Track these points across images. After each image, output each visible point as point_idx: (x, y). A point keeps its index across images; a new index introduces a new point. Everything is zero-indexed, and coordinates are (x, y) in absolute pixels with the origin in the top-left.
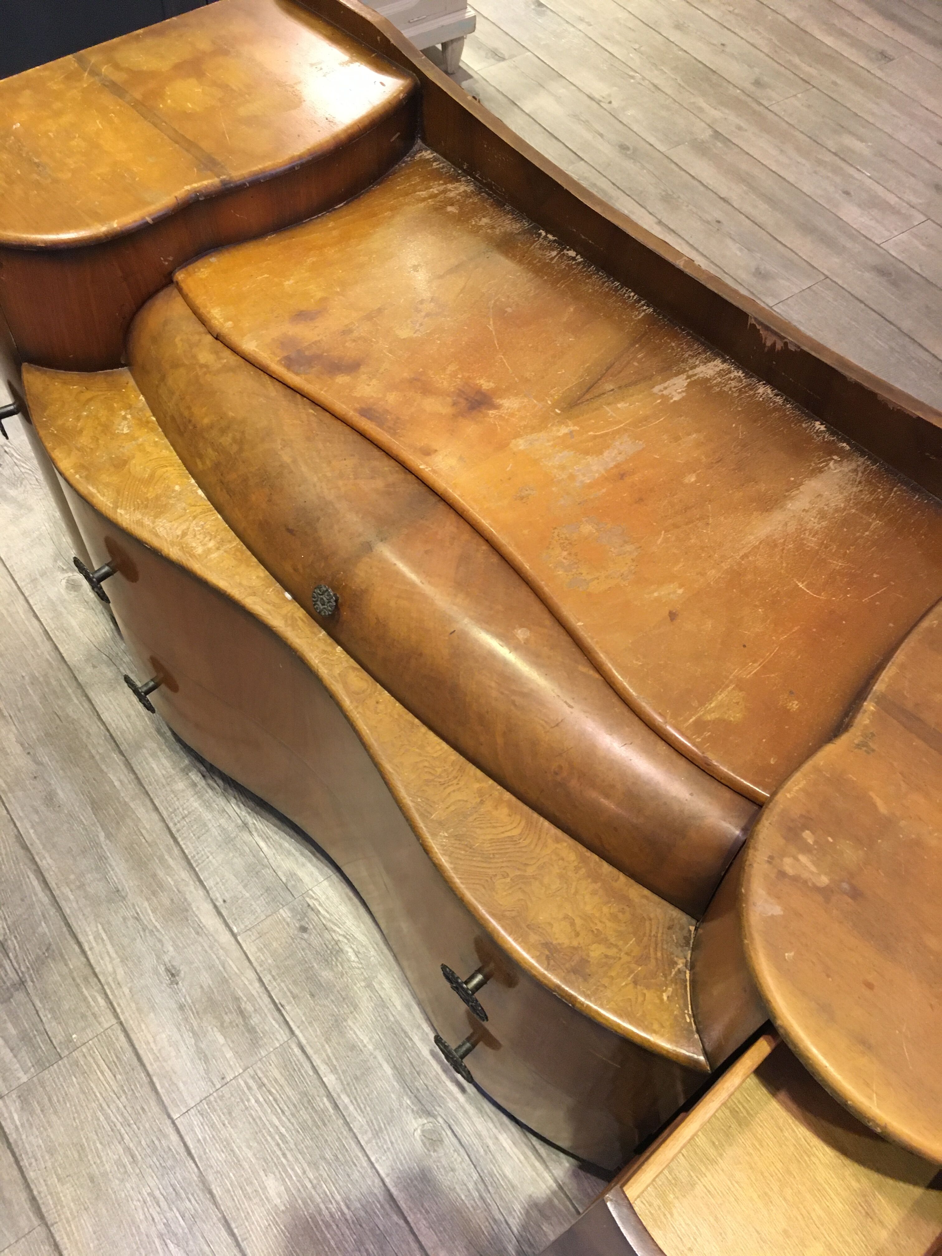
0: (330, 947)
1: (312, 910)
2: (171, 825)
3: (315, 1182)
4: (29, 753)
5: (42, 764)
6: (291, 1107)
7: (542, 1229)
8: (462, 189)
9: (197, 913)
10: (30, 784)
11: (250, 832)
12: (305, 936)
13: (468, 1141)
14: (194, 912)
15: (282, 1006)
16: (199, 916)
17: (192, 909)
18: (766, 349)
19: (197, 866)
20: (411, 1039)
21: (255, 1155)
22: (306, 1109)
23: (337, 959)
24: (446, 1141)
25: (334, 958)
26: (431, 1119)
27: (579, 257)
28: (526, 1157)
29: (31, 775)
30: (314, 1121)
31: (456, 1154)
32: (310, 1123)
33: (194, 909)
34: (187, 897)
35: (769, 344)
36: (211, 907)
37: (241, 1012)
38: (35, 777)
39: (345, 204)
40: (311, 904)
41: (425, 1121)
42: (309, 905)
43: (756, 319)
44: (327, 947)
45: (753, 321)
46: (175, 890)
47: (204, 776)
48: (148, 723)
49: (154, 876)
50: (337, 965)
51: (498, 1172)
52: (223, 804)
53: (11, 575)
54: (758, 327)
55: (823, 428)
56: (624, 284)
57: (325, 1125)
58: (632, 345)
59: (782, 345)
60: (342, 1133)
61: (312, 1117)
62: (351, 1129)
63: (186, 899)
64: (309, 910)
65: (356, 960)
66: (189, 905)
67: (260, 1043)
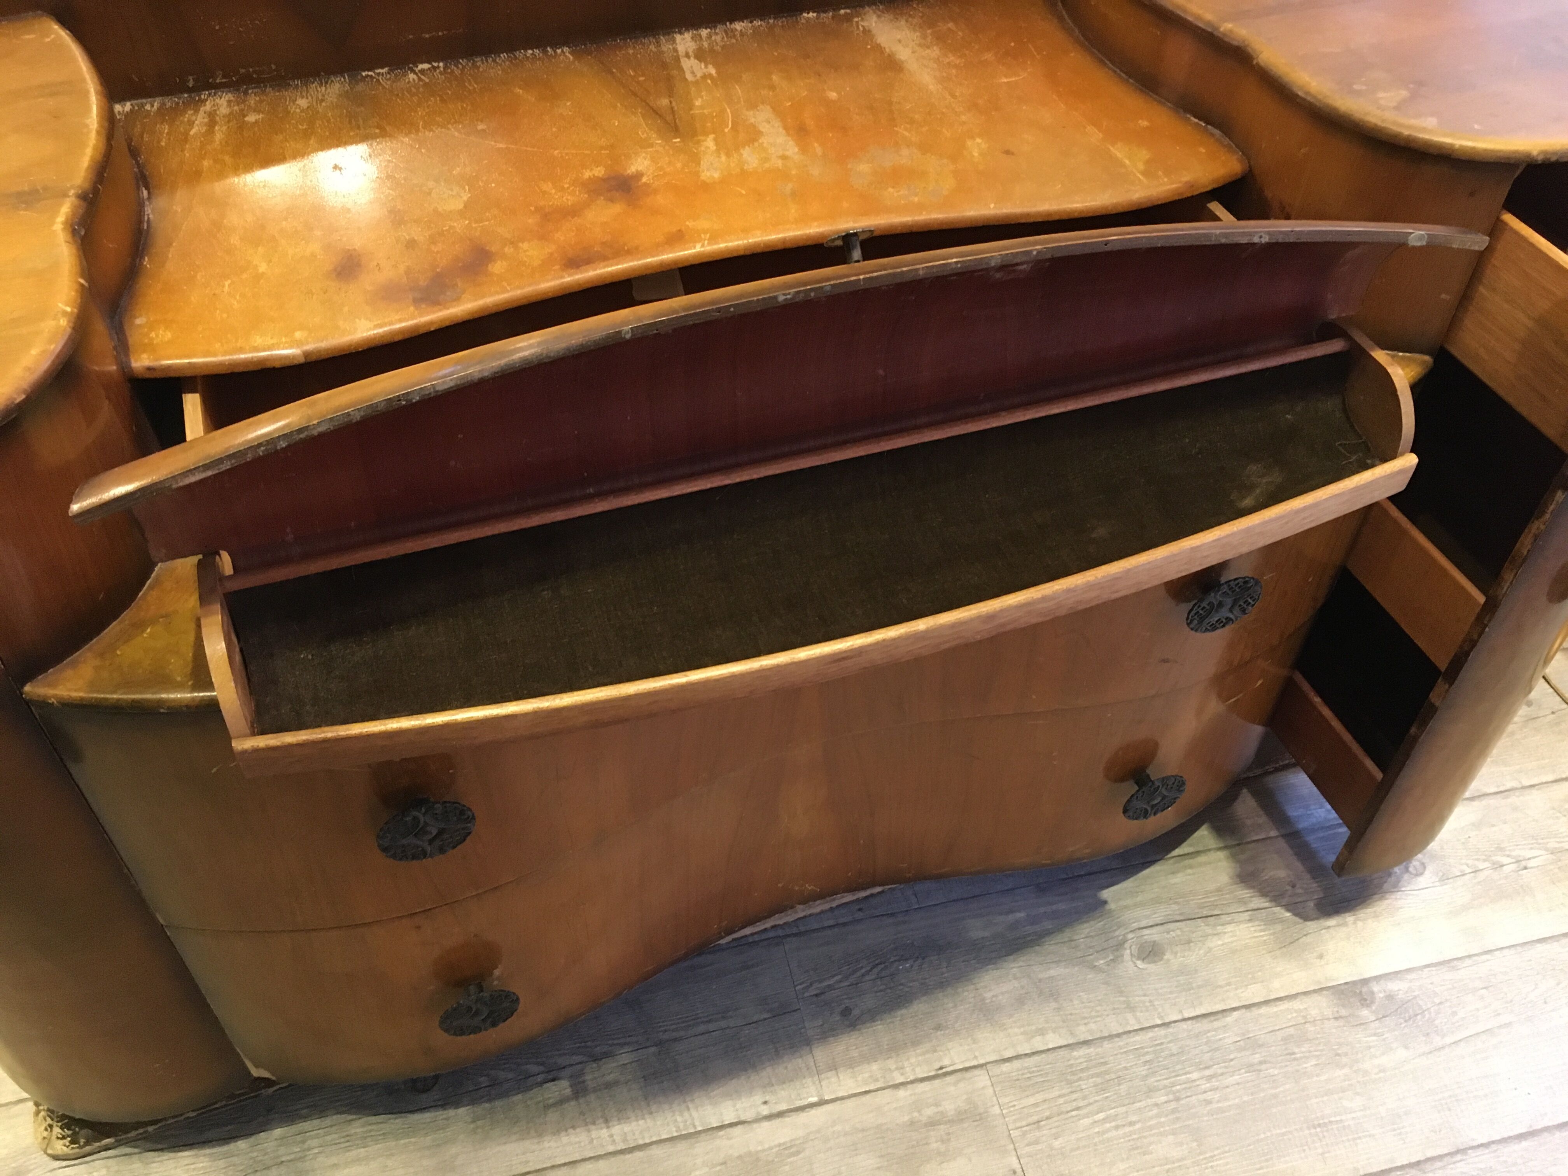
0: (882, 987)
1: (822, 993)
2: (611, 1148)
3: (1171, 1097)
6: (1074, 1096)
7: (1266, 880)
8: (221, 102)
9: (766, 1146)
11: (675, 1040)
12: (856, 1012)
13: (1160, 916)
14: (764, 1151)
15: (941, 1068)
16: (772, 1144)
17: (757, 1152)
19: (695, 1126)
20: (1029, 935)
21: (1122, 1160)
22: (1080, 1079)
23: (902, 984)
24: (1156, 938)
25: (901, 987)
26: (1127, 945)
27: (435, 64)
28: (1191, 867)
30: (1098, 1075)
31: (1171, 933)
32: (1099, 1080)
33: (760, 1148)
34: (736, 1154)
36: (766, 1124)
37: (932, 1124)
40: (815, 993)
41: (1128, 951)
42: (816, 995)
44: (881, 991)
46: (718, 1168)
47: (553, 1080)
48: (412, 1140)
50: (910, 987)
51: (1200, 899)
52: (614, 1065)
55: (813, 14)
56: (509, 51)
57: (1105, 1063)
60: (1121, 1048)
61: (1093, 1076)
62: (1118, 1035)
63: (740, 1157)
64: (823, 997)
65: (911, 962)
66: (750, 1154)
67: (982, 1111)
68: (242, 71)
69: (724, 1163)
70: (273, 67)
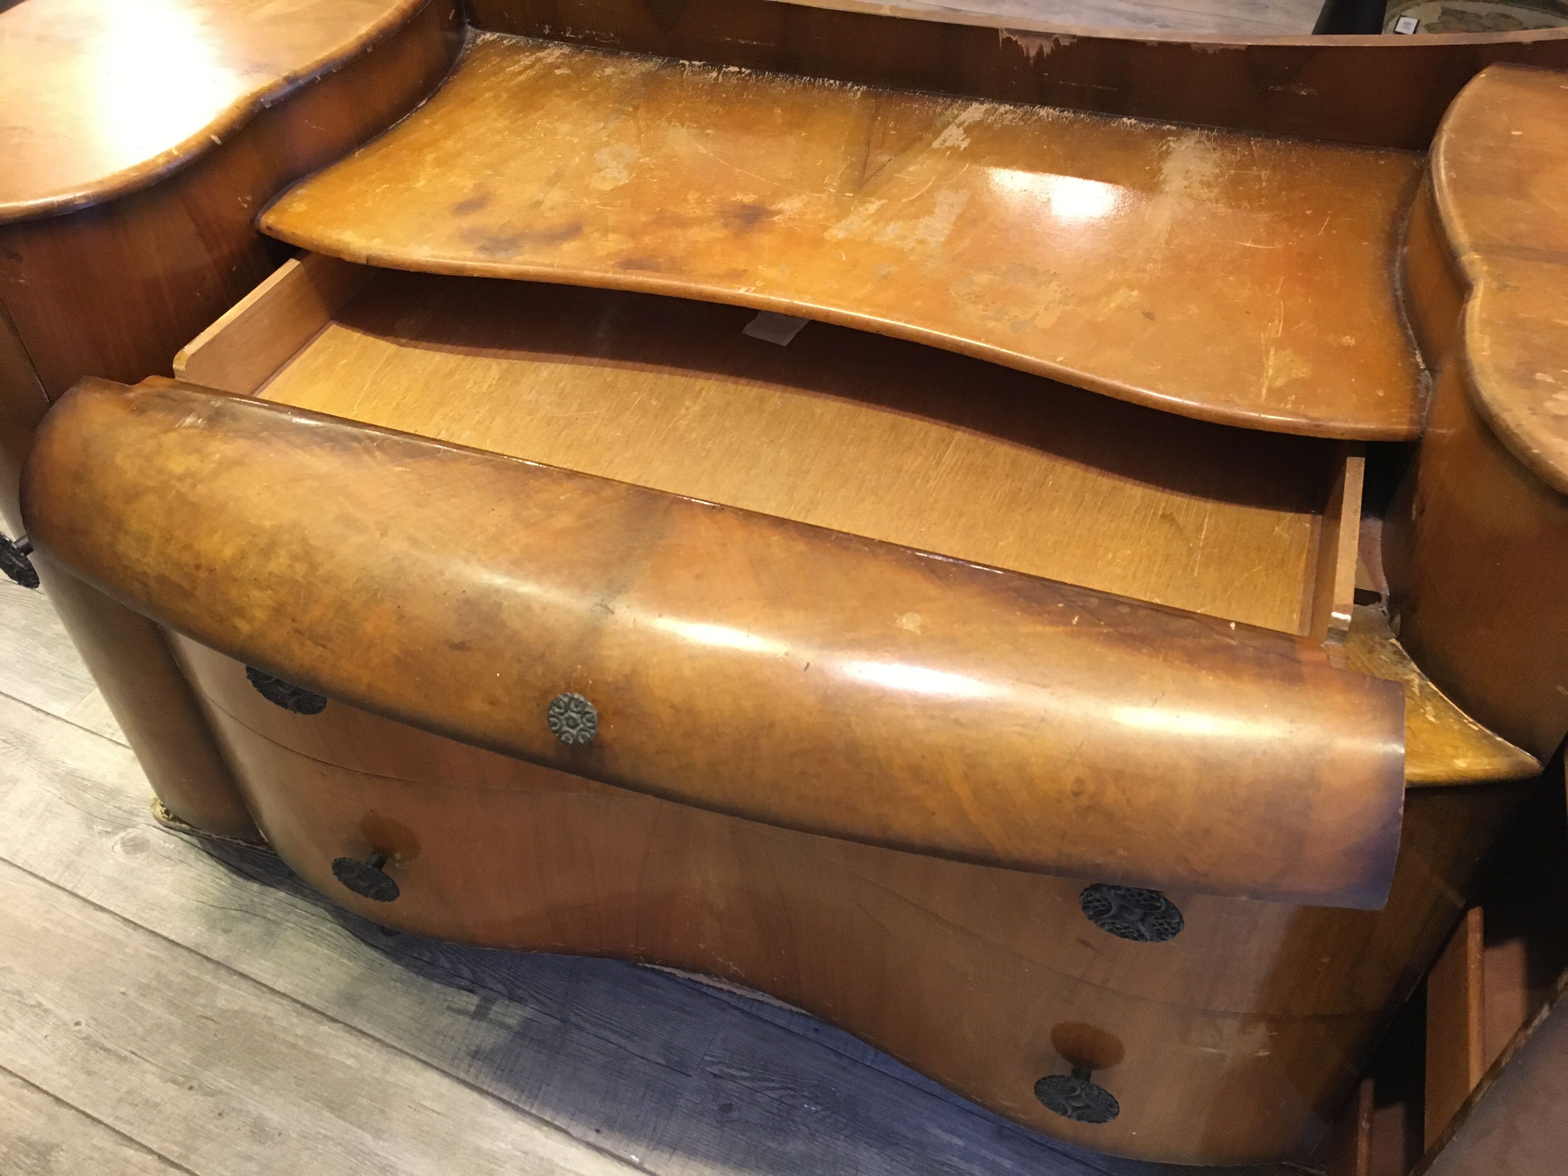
0: (775, 1111)
1: (722, 1078)
4: (191, 1088)
5: (220, 1092)
8: (557, 52)
9: (568, 1167)
10: (216, 1126)
11: (578, 1027)
12: (734, 1115)
14: (563, 1168)
16: (573, 1169)
17: (557, 1166)
18: (1032, 62)
19: (531, 1107)
20: (950, 1166)
23: (793, 1121)
25: (790, 1123)
27: (743, 70)
29: (211, 1115)
33: (562, 1164)
34: (541, 1154)
35: (1033, 53)
38: (220, 1114)
39: (427, 101)
40: (716, 1072)
42: (715, 1075)
43: (1008, 30)
44: (772, 1113)
45: (1006, 35)
46: (519, 1154)
47: (471, 991)
48: (350, 964)
49: (478, 1151)
50: (799, 1129)
52: (520, 1013)
53: (30, 873)
54: (1014, 38)
55: (1133, 121)
56: (815, 76)
58: (874, 119)
59: (1052, 44)
63: (541, 1159)
64: (719, 1081)
65: (819, 1108)
66: (550, 1162)
68: (587, 32)
69: (526, 1153)
70: (612, 35)
